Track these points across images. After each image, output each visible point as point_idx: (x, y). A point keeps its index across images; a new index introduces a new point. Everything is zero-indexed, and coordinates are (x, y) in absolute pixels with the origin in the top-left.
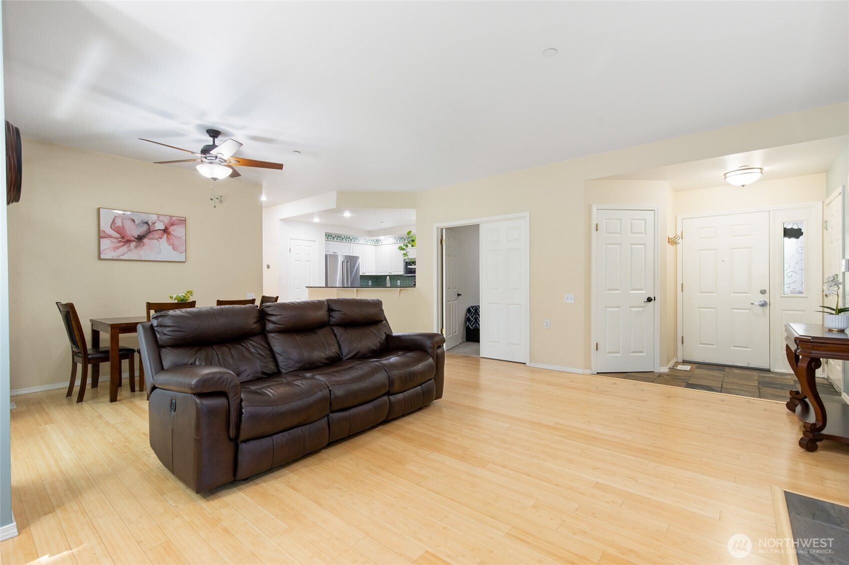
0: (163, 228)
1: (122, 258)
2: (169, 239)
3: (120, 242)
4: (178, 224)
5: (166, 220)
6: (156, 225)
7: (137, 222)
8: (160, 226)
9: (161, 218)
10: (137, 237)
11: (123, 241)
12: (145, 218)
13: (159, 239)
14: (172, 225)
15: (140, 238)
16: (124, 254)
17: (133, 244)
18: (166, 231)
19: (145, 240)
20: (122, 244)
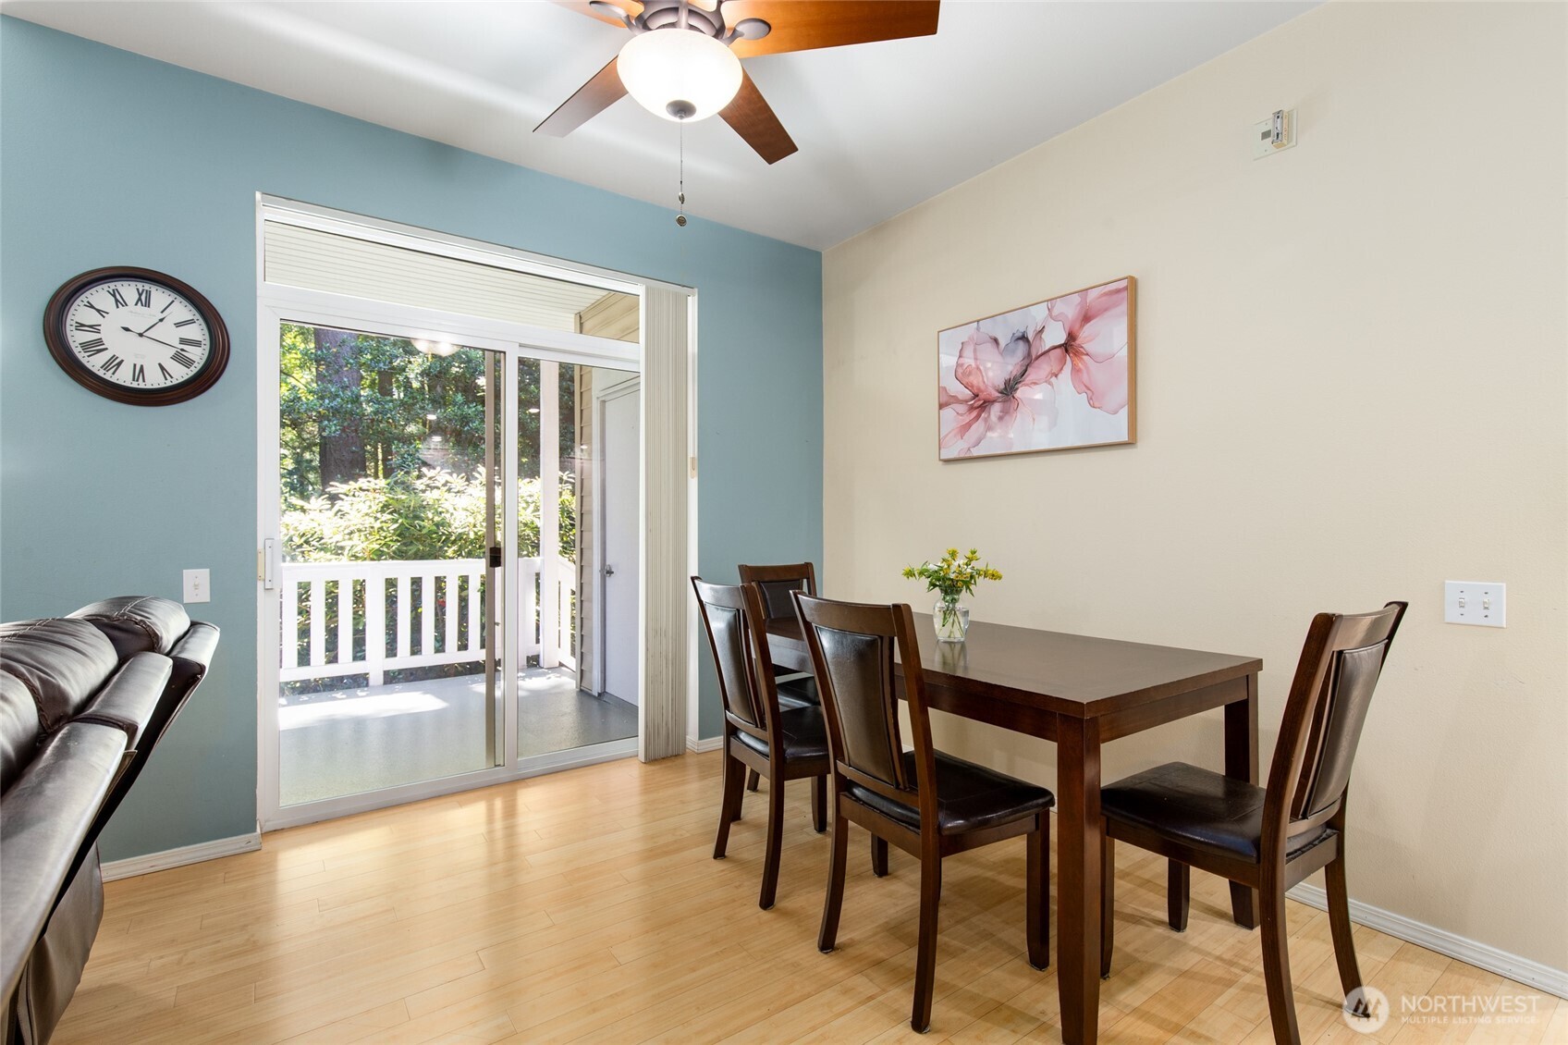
0: (1062, 339)
1: (975, 452)
2: (1079, 371)
3: (972, 408)
4: (1106, 310)
5: (1070, 310)
6: (1044, 335)
7: (1003, 343)
8: (1055, 336)
9: (1059, 307)
10: (1002, 386)
11: (976, 405)
12: (1017, 323)
13: (1053, 379)
14: (1086, 318)
15: (1009, 389)
16: (977, 443)
17: (996, 409)
18: (1069, 346)
19: (1021, 393)
20: (975, 413)
